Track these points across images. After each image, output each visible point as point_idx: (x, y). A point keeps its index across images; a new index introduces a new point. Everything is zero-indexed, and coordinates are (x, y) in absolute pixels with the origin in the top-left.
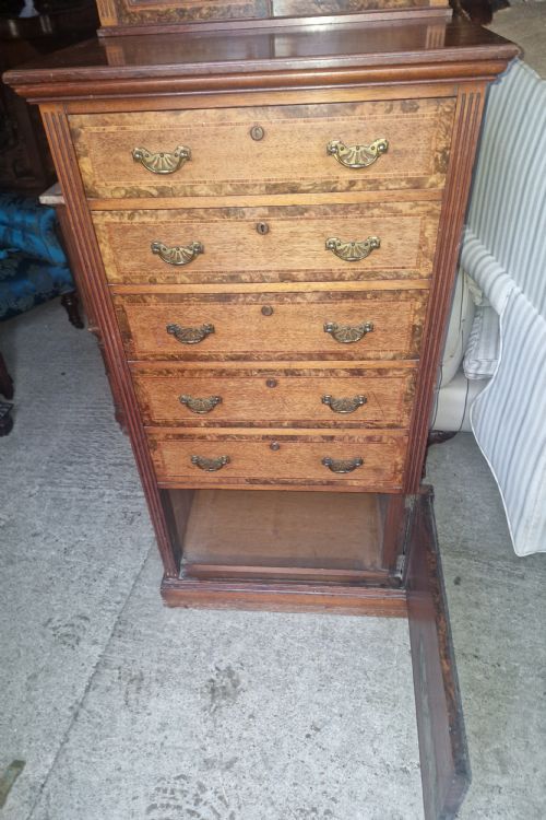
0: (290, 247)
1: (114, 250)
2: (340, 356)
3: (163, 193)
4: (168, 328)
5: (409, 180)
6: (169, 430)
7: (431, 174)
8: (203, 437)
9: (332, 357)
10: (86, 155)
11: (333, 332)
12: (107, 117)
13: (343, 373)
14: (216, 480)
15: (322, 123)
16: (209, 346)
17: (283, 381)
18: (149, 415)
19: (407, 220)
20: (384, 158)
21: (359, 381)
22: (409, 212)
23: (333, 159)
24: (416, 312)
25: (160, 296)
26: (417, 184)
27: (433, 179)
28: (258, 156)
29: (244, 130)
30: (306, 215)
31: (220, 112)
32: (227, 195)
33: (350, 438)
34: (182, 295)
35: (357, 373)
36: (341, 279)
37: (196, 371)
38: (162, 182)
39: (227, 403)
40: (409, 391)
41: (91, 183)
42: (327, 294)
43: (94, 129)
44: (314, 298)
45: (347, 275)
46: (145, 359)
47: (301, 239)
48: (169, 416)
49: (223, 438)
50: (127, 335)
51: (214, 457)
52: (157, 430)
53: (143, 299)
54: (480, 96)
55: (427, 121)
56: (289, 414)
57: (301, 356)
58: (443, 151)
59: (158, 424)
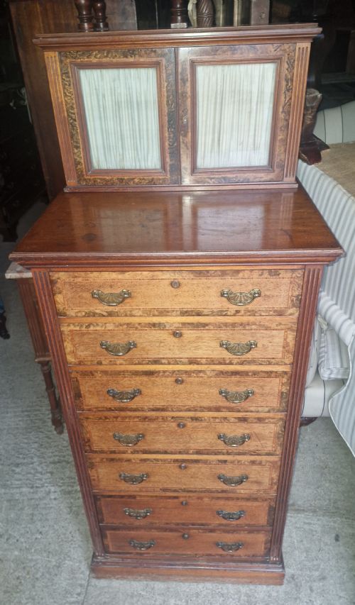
0: (195, 345)
1: (74, 345)
2: (231, 410)
3: (110, 314)
4: (108, 392)
5: (275, 311)
6: (104, 456)
7: (289, 308)
8: (129, 460)
9: (225, 410)
10: (60, 293)
11: (225, 395)
12: (76, 274)
13: (232, 420)
14: (138, 489)
15: (217, 280)
16: (138, 402)
17: (189, 424)
18: (89, 446)
19: (274, 332)
20: (258, 299)
21: (244, 425)
22: (276, 328)
23: (224, 300)
24: (283, 384)
25: (105, 373)
26: (280, 313)
27: (291, 311)
28: (175, 296)
29: (167, 282)
30: (207, 328)
31: (151, 273)
32: (154, 316)
33: (239, 462)
34: (120, 372)
35: (244, 420)
36: (231, 363)
37: (126, 417)
38: (110, 309)
39: (148, 438)
40: (280, 432)
41: (62, 308)
42: (221, 372)
43: (67, 280)
44: (213, 374)
45: (235, 362)
46: (90, 410)
47: (204, 341)
48: (105, 447)
49: (145, 460)
50: (78, 395)
51: (137, 474)
52: (95, 455)
53: (92, 374)
54: (319, 270)
55: (286, 281)
56: (194, 446)
57: (203, 409)
58: (297, 296)
59: (96, 452)
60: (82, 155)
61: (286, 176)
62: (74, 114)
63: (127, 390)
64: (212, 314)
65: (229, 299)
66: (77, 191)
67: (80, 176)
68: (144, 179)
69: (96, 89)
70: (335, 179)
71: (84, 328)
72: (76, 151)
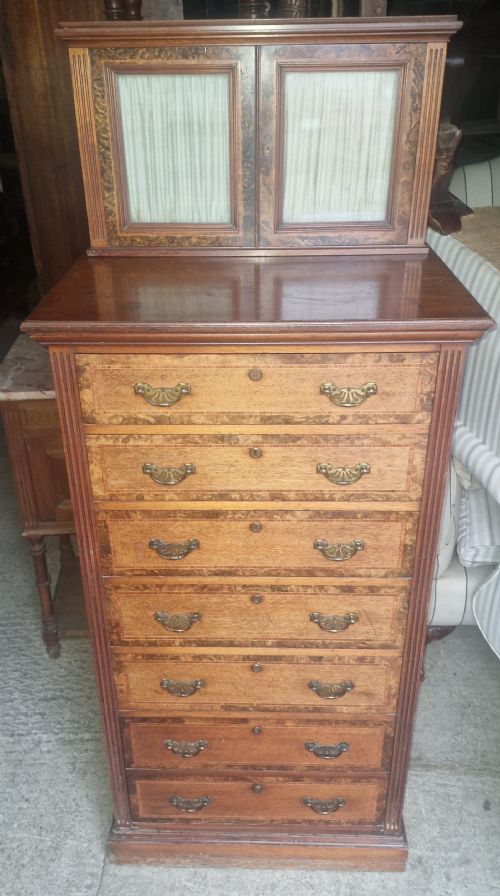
0: (281, 470)
1: (104, 470)
2: (330, 573)
3: (159, 421)
4: (151, 544)
5: (397, 417)
6: (138, 650)
7: (417, 412)
8: (176, 658)
9: (320, 574)
10: (88, 387)
11: (321, 548)
12: (113, 358)
13: (332, 590)
14: (187, 707)
15: (315, 368)
16: (193, 561)
17: (269, 597)
18: (118, 634)
19: (396, 450)
20: (373, 398)
21: (349, 598)
22: (397, 443)
23: (325, 398)
24: (407, 532)
25: (147, 513)
26: (404, 420)
27: (419, 416)
28: (255, 392)
29: (244, 371)
30: (299, 443)
31: (221, 357)
32: (223, 424)
33: (340, 659)
34: (169, 512)
35: (349, 590)
36: (332, 499)
37: (175, 586)
38: (159, 412)
39: (206, 620)
40: (402, 610)
41: (89, 411)
42: (318, 513)
43: (100, 367)
44: (305, 515)
45: (337, 497)
46: (122, 574)
47: (294, 463)
48: (141, 635)
49: (199, 658)
50: (106, 550)
51: (187, 680)
52: (125, 649)
53: (127, 515)
54: (460, 353)
55: (413, 370)
56: (275, 633)
57: (289, 572)
58: (428, 394)
59: (127, 644)
60: (115, 201)
61: (412, 236)
62: (107, 139)
63: (177, 541)
64: (308, 421)
65: (332, 398)
66: (106, 254)
67: (112, 232)
68: (204, 238)
69: (140, 104)
70: (481, 254)
71: (120, 443)
72: (107, 195)
